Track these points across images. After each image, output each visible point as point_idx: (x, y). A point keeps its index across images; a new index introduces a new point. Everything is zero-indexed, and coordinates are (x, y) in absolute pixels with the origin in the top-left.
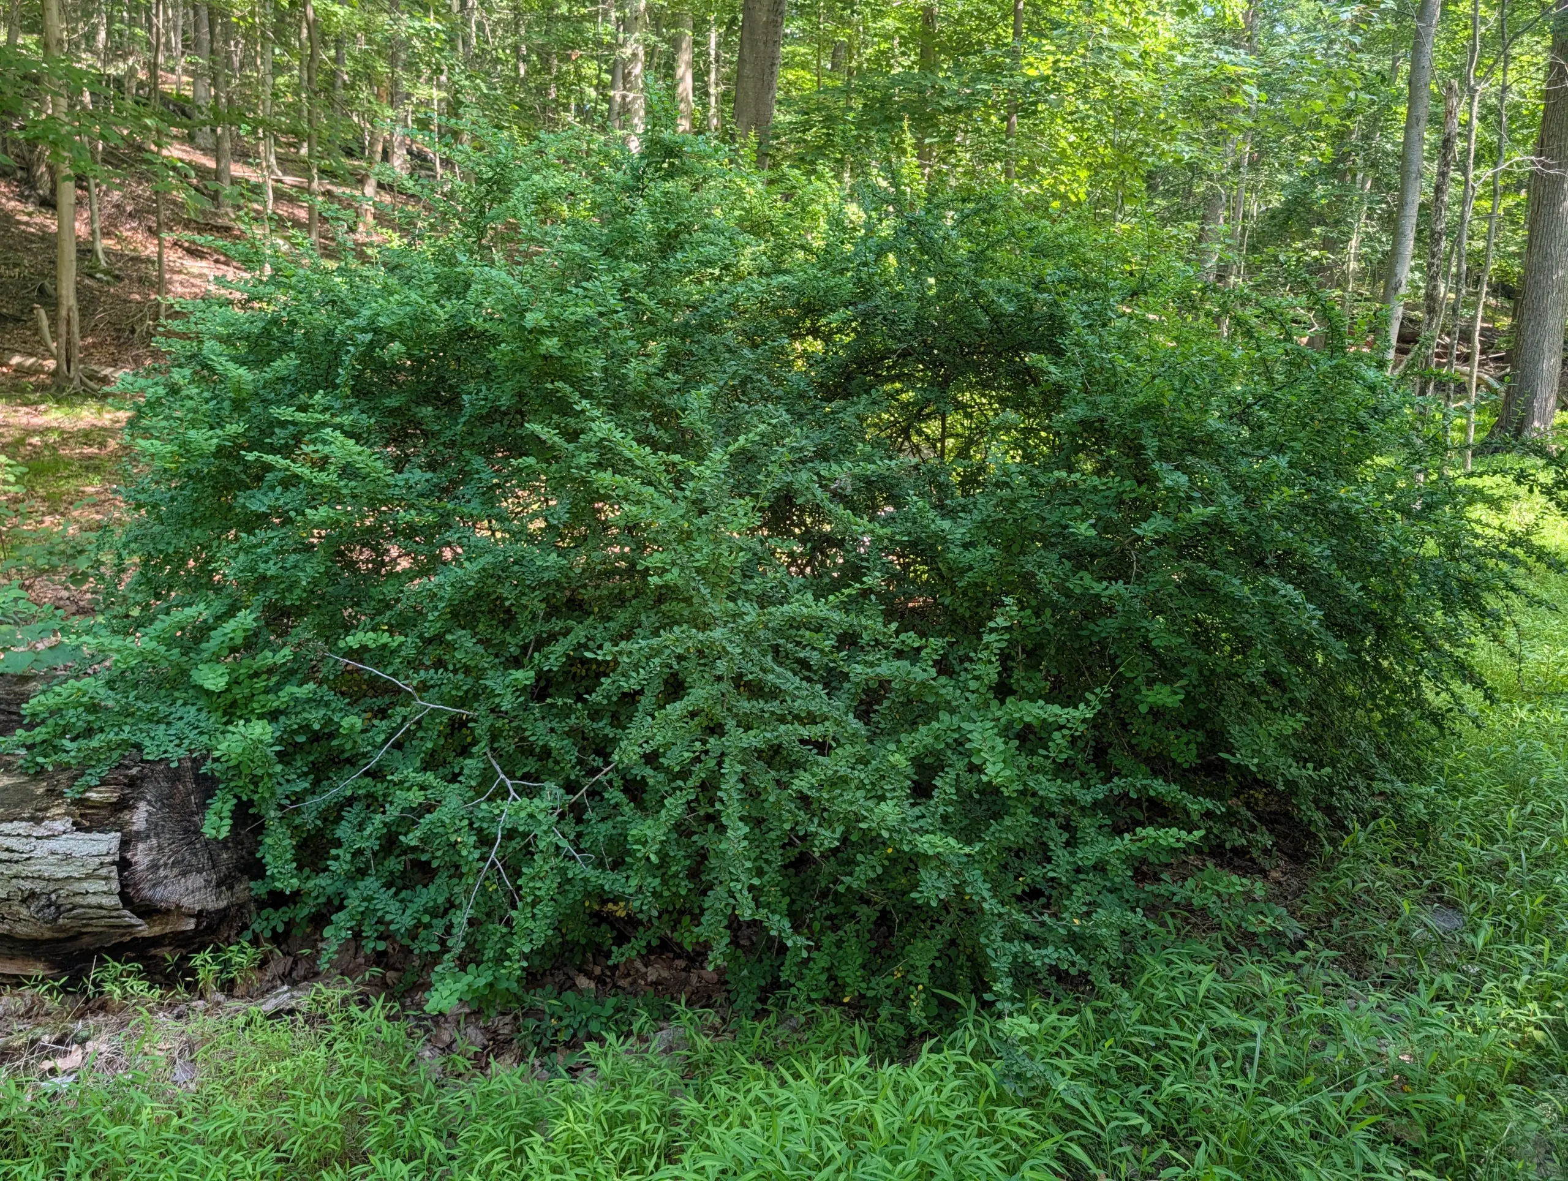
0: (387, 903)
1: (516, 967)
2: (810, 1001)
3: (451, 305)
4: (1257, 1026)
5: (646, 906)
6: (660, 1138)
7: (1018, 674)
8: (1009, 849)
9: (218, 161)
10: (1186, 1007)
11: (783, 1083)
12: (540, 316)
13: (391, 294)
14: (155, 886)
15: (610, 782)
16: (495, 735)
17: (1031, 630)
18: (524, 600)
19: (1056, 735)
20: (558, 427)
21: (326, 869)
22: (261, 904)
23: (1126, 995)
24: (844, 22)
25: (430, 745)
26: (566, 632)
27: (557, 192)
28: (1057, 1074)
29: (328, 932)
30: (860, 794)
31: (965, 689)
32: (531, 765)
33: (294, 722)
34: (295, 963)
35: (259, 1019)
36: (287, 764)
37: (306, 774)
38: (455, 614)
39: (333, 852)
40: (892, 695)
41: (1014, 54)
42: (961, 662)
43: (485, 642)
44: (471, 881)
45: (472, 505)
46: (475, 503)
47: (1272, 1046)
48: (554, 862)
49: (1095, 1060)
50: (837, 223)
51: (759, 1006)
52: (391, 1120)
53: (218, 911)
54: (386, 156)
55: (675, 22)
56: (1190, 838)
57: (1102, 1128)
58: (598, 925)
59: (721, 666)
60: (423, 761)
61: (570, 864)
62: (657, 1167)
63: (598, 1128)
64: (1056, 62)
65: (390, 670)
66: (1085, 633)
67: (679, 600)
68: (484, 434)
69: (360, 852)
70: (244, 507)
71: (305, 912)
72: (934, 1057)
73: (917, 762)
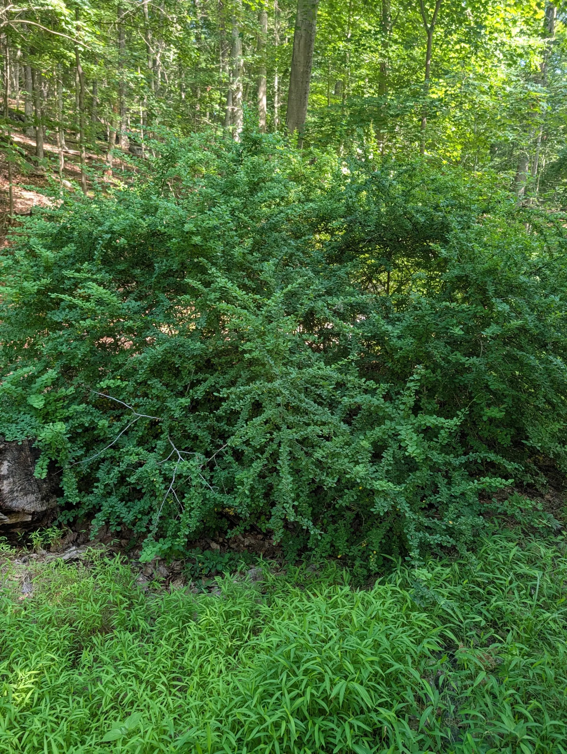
0: (121, 508)
1: (182, 541)
2: (321, 557)
3: (149, 219)
4: (537, 573)
5: (244, 512)
6: (250, 623)
7: (424, 400)
8: (418, 486)
9: (37, 143)
10: (505, 564)
11: (309, 598)
12: (192, 225)
13: (120, 214)
14: (12, 500)
15: (226, 452)
16: (171, 429)
17: (431, 380)
18: (185, 365)
19: (442, 431)
20: (200, 280)
21: (92, 492)
22: (62, 509)
23: (474, 557)
24: (341, 71)
25: (140, 434)
26: (205, 380)
27: (200, 161)
28: (441, 597)
29: (94, 522)
30: (346, 460)
31: (397, 408)
32: (189, 443)
33: (76, 423)
34: (79, 535)
35: (62, 564)
36: (73, 442)
37: (82, 447)
38: (152, 371)
39: (96, 484)
40: (362, 412)
41: (426, 87)
42: (396, 394)
43: (167, 385)
44: (160, 499)
45: (160, 317)
46: (161, 317)
47: (545, 583)
48: (200, 490)
49: (458, 589)
50: (337, 176)
51: (297, 559)
52: (124, 612)
53: (42, 512)
54: (118, 140)
55: (257, 71)
56: (507, 483)
57: (462, 622)
58: (221, 518)
59: (279, 399)
60: (137, 441)
61: (207, 491)
62: (249, 637)
63: (221, 619)
64: (446, 91)
65: (121, 398)
66: (457, 381)
67: (259, 365)
68: (165, 283)
69: (107, 485)
70: (51, 318)
71: (83, 512)
72: (382, 587)
73: (374, 444)
